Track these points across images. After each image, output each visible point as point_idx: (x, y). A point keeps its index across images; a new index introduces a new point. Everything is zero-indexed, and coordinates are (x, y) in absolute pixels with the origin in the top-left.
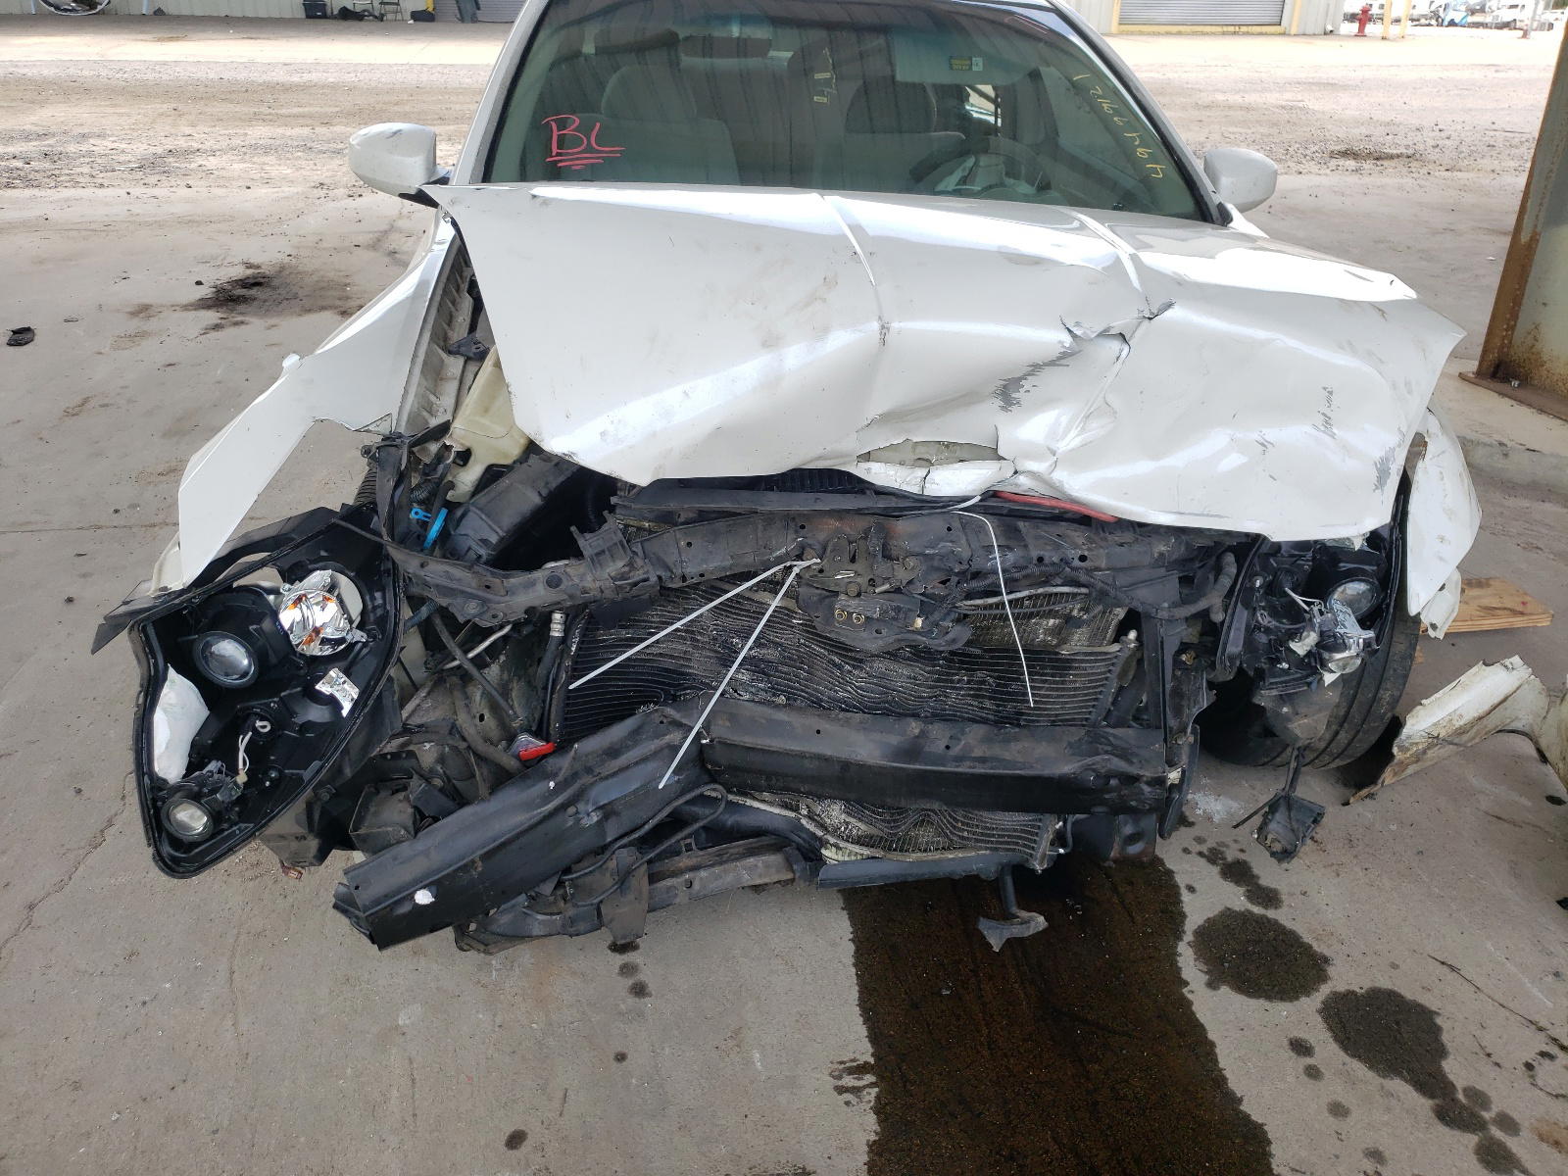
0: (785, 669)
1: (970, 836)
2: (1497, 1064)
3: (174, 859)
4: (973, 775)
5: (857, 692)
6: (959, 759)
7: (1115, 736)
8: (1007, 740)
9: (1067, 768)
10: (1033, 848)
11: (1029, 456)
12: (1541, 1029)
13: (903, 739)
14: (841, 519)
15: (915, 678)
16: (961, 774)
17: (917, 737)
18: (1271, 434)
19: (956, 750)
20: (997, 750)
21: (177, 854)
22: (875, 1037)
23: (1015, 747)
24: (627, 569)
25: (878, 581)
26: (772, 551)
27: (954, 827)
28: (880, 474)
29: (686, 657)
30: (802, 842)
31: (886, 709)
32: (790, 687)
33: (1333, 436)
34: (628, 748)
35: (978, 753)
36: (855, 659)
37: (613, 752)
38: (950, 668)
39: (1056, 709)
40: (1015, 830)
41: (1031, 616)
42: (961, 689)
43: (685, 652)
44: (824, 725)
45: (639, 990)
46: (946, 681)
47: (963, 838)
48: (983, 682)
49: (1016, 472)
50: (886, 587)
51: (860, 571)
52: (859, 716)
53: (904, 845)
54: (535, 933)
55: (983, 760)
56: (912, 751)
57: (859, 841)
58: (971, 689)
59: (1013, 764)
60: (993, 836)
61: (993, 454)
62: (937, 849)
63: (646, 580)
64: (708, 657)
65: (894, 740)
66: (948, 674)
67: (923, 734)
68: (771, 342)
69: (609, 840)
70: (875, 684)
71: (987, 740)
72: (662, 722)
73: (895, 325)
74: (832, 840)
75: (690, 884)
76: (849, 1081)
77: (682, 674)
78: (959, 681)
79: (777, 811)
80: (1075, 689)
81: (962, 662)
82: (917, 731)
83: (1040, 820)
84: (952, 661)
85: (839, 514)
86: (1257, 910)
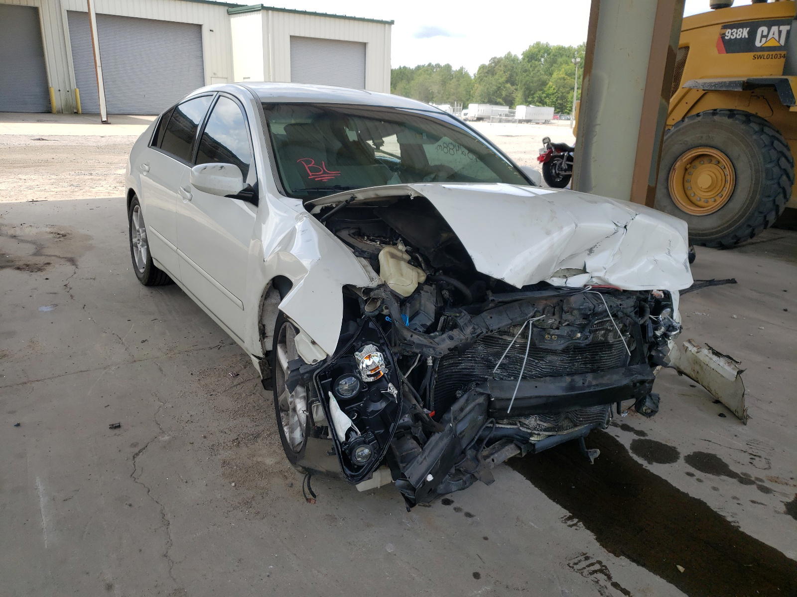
0: (511, 366)
1: (583, 419)
2: (743, 464)
3: (352, 476)
4: (595, 391)
5: (542, 370)
6: (589, 386)
7: (634, 368)
8: (602, 377)
9: (625, 381)
10: (603, 420)
11: (596, 271)
12: (745, 452)
13: (566, 384)
14: (546, 300)
15: (563, 360)
16: (591, 392)
17: (571, 382)
18: (657, 258)
19: (586, 384)
20: (600, 381)
21: (353, 474)
22: (565, 507)
23: (606, 378)
24: (473, 330)
25: (563, 321)
26: (527, 315)
27: (577, 417)
28: (556, 282)
29: (473, 368)
30: (519, 438)
31: (555, 374)
32: (513, 373)
33: (671, 256)
34: (466, 407)
35: (594, 383)
36: (540, 357)
37: (462, 410)
38: (575, 354)
39: (609, 364)
40: (598, 413)
41: (597, 330)
42: (579, 362)
43: (472, 366)
44: (538, 384)
45: (468, 515)
46: (574, 360)
47: (580, 421)
48: (587, 358)
49: (592, 277)
50: (567, 323)
51: (556, 319)
52: (548, 378)
53: (559, 428)
54: (453, 490)
55: (597, 385)
56: (572, 387)
57: (545, 430)
58: (583, 361)
59: (607, 385)
60: (591, 418)
61: (584, 271)
62: (570, 429)
63: (482, 333)
64: (481, 366)
65: (564, 384)
66: (574, 357)
67: (573, 381)
68: (548, 233)
69: (464, 447)
70: (549, 366)
71: (595, 378)
72: (475, 395)
73: (579, 225)
74: (536, 432)
75: (493, 460)
76: (570, 523)
77: (472, 375)
78: (578, 359)
79: (509, 427)
80: (615, 355)
81: (579, 351)
82: (570, 380)
83: (605, 408)
84: (575, 351)
85: (546, 298)
86: (642, 438)
